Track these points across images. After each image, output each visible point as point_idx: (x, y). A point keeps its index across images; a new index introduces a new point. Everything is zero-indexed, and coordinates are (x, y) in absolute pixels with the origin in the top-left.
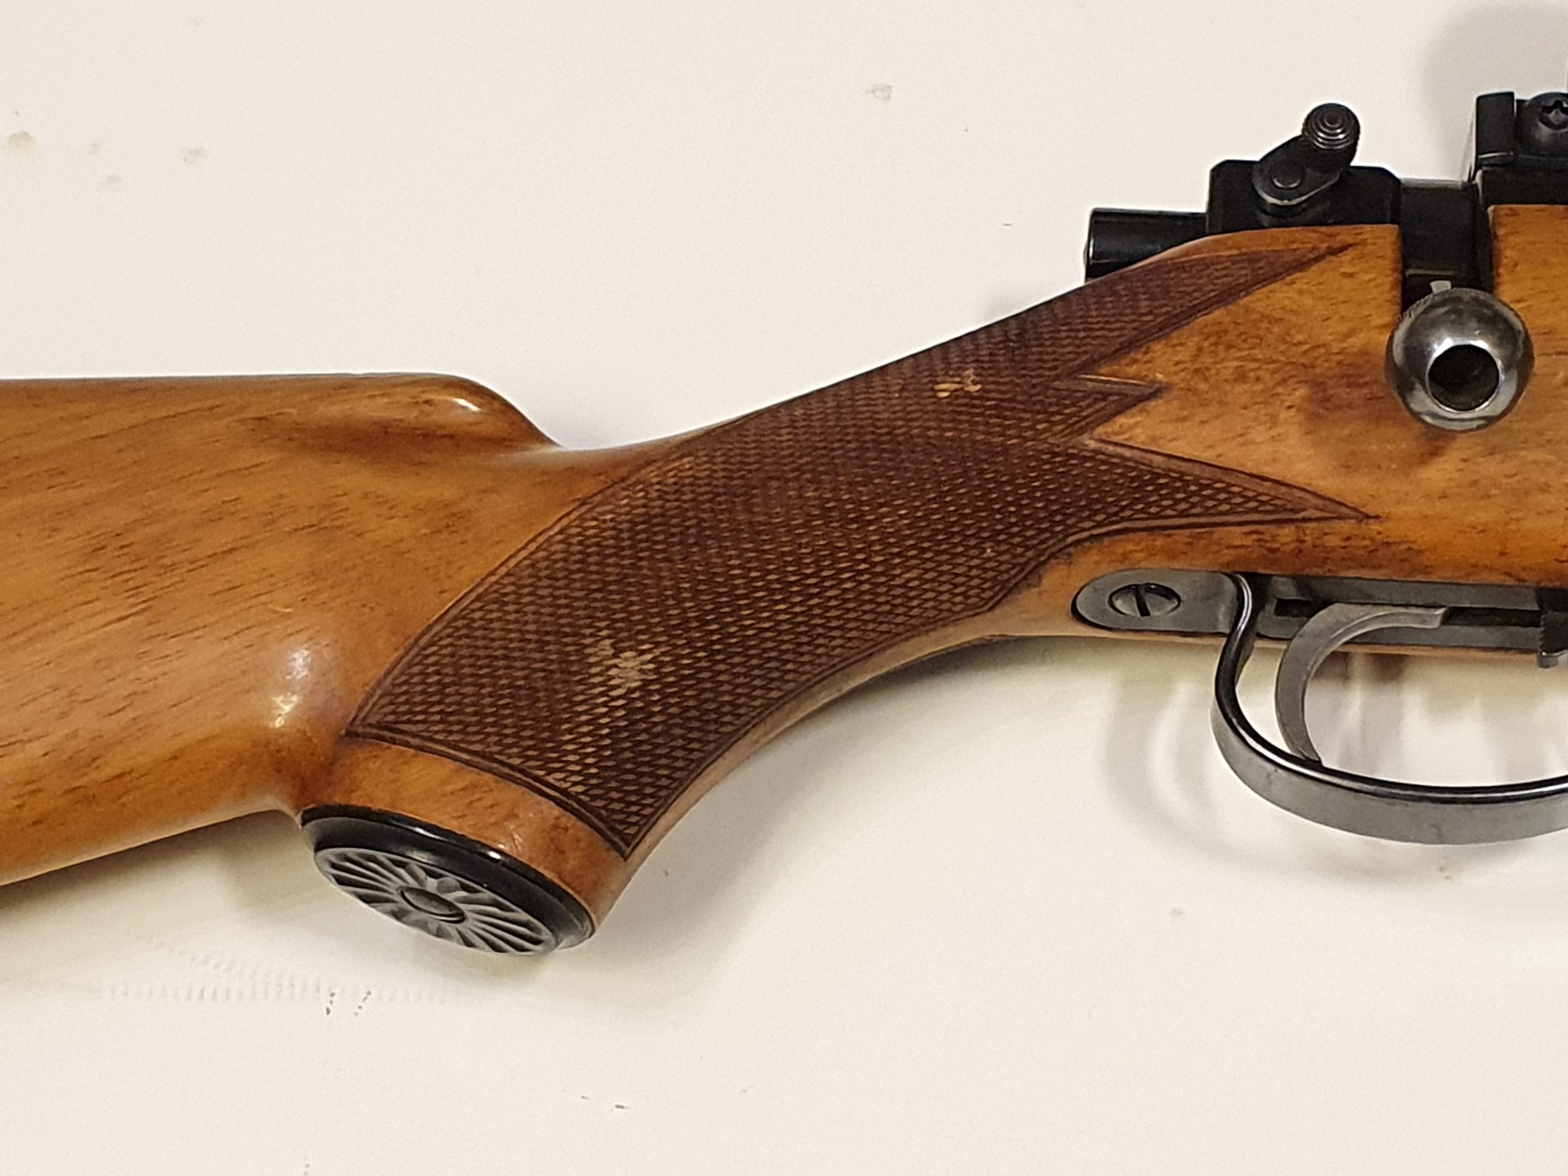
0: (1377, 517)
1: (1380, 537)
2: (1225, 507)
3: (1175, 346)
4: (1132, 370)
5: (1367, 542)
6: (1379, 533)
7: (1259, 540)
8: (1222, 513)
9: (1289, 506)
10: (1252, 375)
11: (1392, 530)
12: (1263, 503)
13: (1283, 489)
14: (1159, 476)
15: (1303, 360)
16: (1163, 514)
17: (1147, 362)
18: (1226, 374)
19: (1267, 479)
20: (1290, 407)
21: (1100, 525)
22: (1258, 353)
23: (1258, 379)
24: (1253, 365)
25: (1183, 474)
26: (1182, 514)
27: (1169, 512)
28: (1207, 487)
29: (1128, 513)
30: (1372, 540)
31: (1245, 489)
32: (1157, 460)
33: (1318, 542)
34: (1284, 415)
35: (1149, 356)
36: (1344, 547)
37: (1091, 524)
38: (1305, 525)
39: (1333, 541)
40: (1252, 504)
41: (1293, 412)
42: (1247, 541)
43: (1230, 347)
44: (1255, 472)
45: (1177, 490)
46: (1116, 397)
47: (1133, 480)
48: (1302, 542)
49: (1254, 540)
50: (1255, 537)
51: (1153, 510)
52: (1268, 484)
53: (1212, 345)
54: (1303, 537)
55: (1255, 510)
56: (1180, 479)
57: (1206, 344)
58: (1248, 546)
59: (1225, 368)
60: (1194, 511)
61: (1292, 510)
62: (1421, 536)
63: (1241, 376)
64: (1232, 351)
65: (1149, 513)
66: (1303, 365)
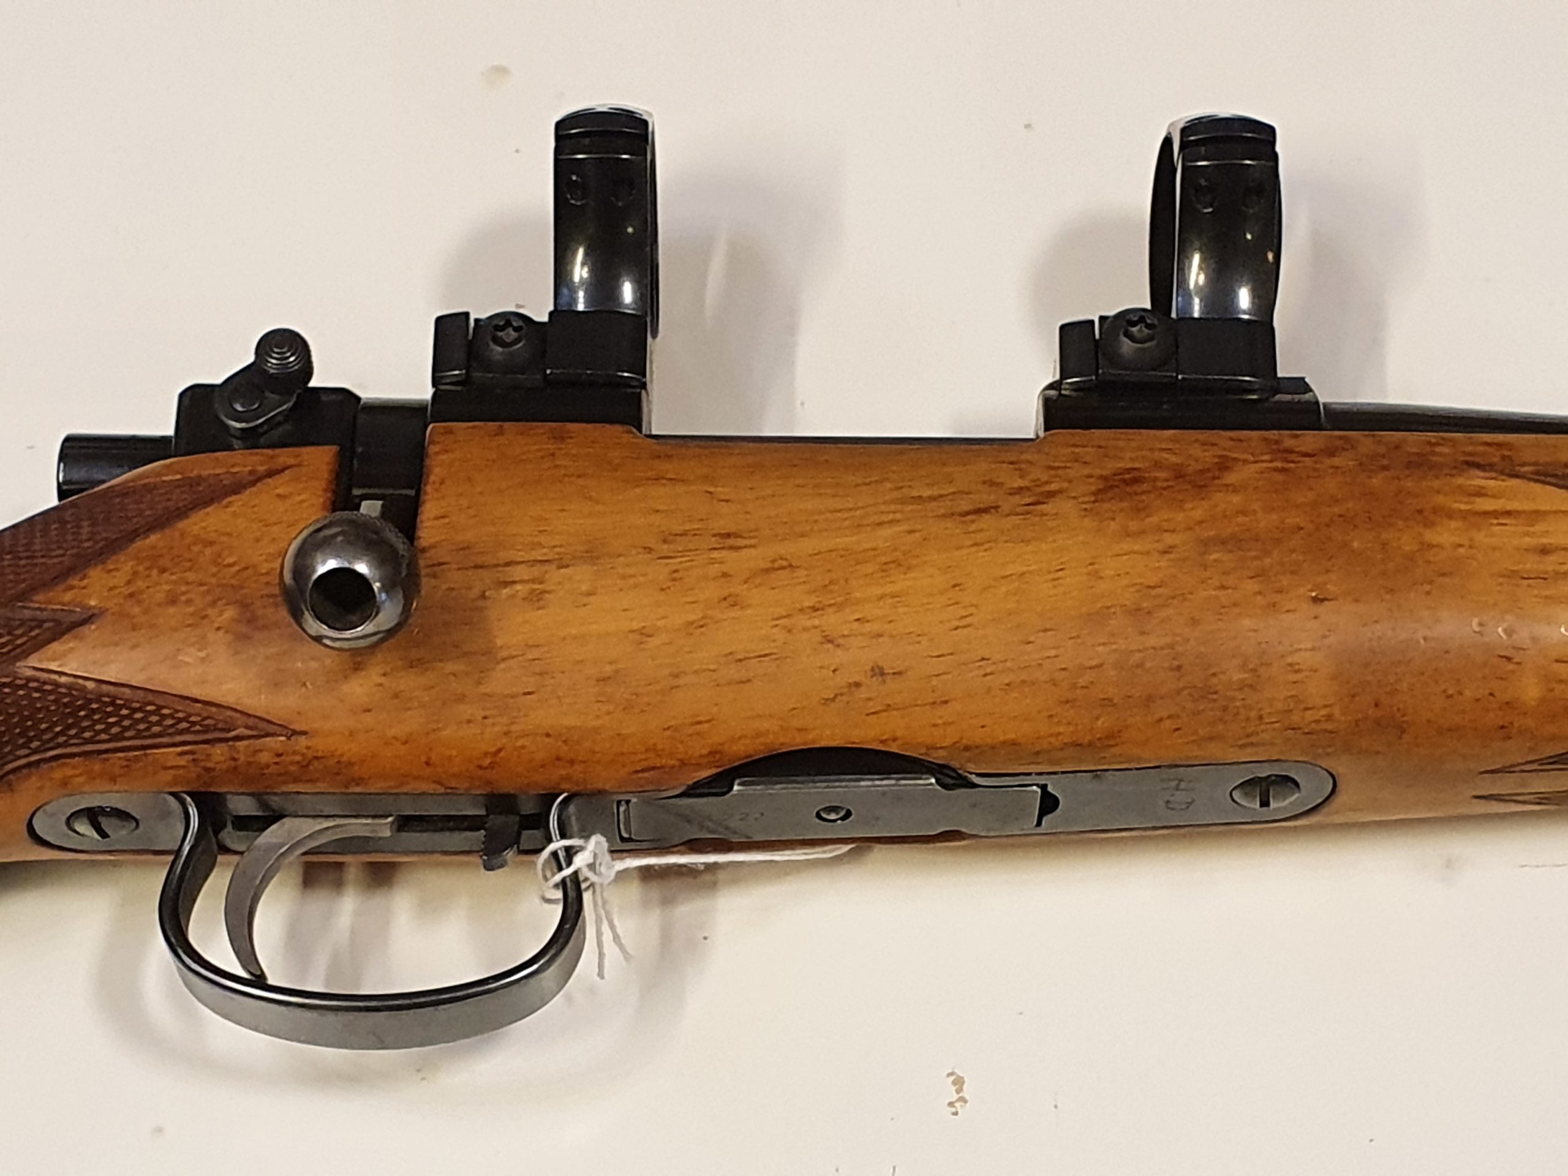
0: (304, 733)
1: (310, 751)
2: (156, 729)
3: (111, 571)
4: (68, 597)
5: (298, 758)
6: (308, 748)
7: (194, 760)
8: (155, 736)
9: (220, 726)
10: (183, 598)
11: (320, 744)
12: (194, 723)
13: (214, 709)
14: (90, 701)
15: (233, 581)
16: (98, 738)
17: (84, 588)
18: (160, 597)
19: (197, 701)
20: (218, 629)
21: (35, 751)
22: (191, 576)
23: (189, 602)
24: (183, 588)
25: (115, 698)
26: (115, 738)
27: (103, 736)
28: (139, 710)
29: (61, 739)
30: (303, 755)
31: (177, 711)
32: (90, 685)
33: (251, 759)
34: (212, 636)
35: (85, 581)
36: (276, 763)
37: (27, 751)
38: (238, 744)
39: (265, 757)
40: (184, 725)
41: (221, 633)
42: (182, 761)
43: (163, 570)
44: (185, 693)
45: (110, 715)
46: (51, 624)
47: (66, 705)
48: (235, 759)
49: (188, 761)
50: (190, 757)
51: (87, 735)
52: (199, 705)
53: (147, 569)
54: (236, 756)
55: (186, 731)
56: (112, 703)
57: (141, 568)
58: (183, 767)
59: (158, 592)
60: (127, 734)
61: (222, 730)
62: (350, 749)
63: (172, 600)
64: (165, 575)
65: (84, 738)
66: (232, 586)
